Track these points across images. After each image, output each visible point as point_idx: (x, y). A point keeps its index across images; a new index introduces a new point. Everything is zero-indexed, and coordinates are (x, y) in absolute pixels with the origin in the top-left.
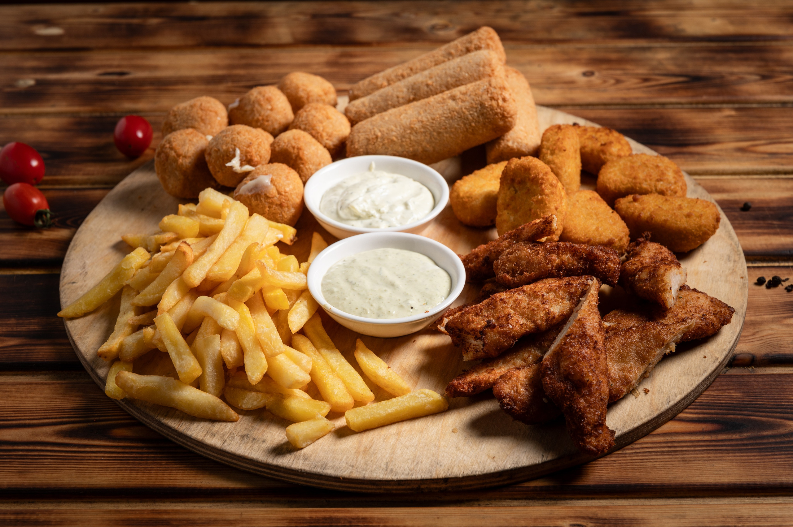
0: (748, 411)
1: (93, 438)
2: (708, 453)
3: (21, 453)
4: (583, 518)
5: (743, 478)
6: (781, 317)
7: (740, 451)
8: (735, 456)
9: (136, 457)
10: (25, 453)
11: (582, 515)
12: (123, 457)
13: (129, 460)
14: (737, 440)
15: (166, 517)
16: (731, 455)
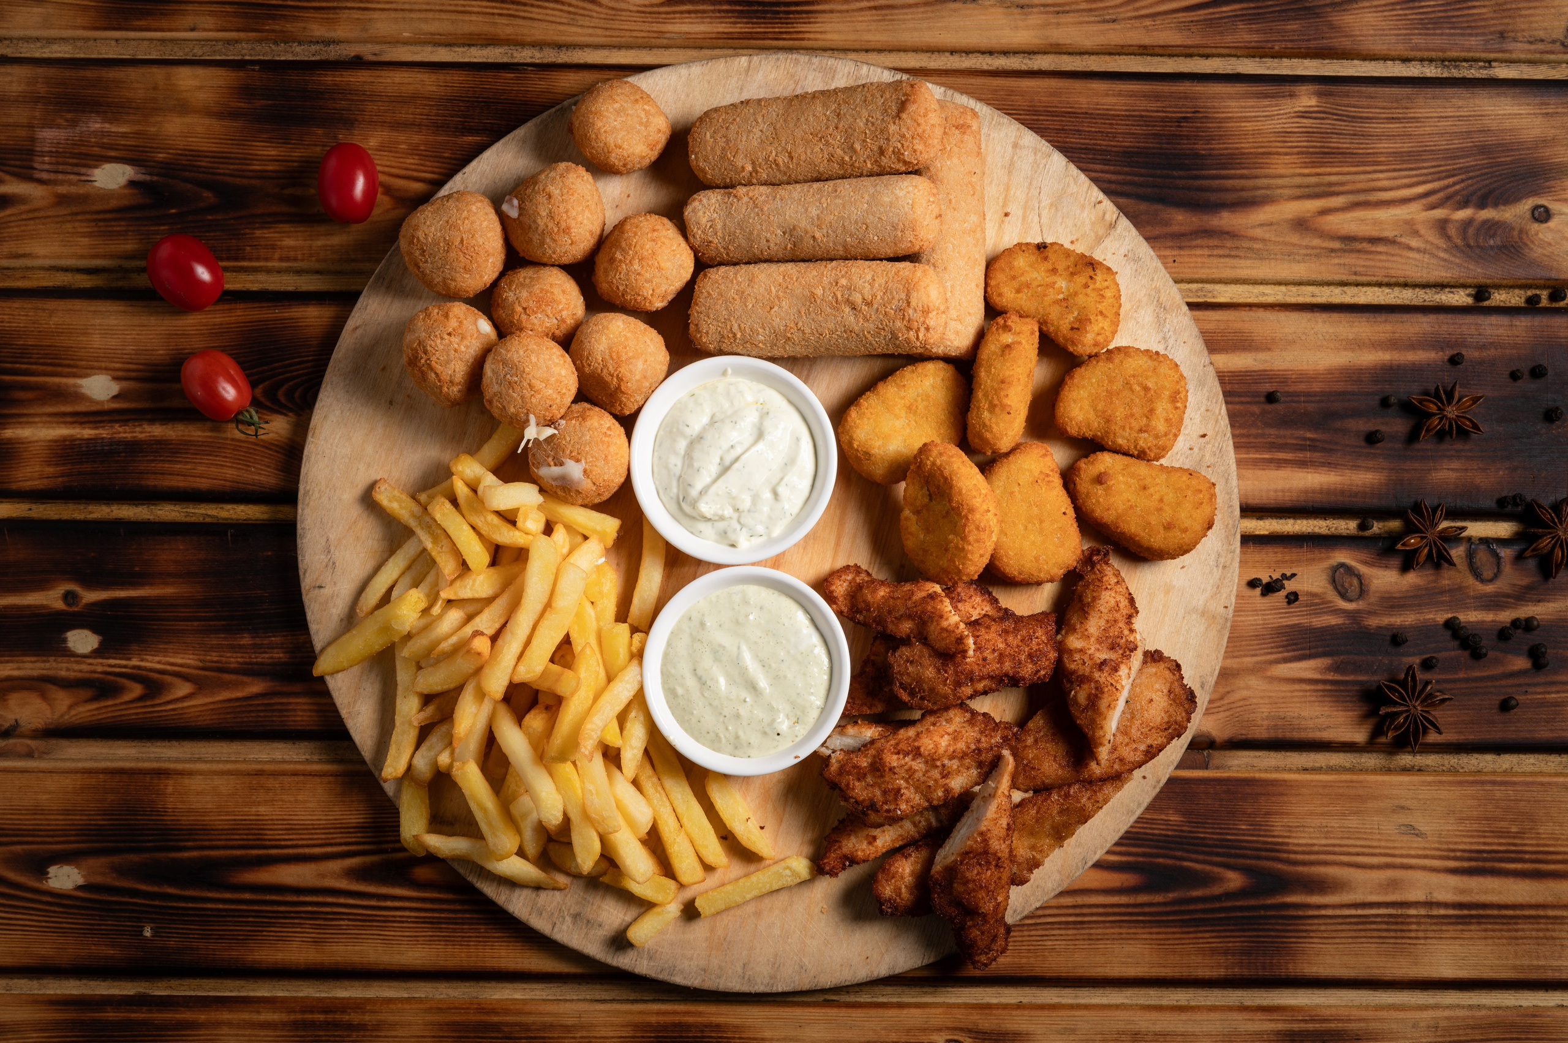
0: (1183, 850)
1: (393, 884)
2: (1121, 927)
3: (310, 909)
4: (961, 1030)
5: (1153, 970)
6: (1265, 662)
7: (1159, 923)
8: (1151, 933)
9: (449, 918)
10: (315, 909)
11: (962, 1025)
12: (433, 918)
13: (441, 923)
14: (1159, 904)
15: (495, 1019)
16: (1147, 930)
